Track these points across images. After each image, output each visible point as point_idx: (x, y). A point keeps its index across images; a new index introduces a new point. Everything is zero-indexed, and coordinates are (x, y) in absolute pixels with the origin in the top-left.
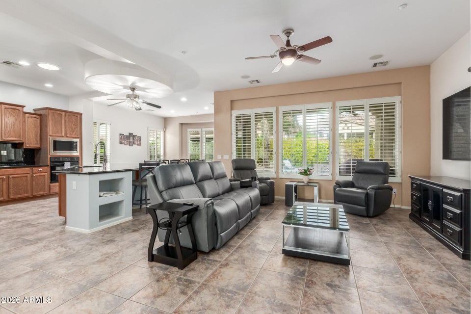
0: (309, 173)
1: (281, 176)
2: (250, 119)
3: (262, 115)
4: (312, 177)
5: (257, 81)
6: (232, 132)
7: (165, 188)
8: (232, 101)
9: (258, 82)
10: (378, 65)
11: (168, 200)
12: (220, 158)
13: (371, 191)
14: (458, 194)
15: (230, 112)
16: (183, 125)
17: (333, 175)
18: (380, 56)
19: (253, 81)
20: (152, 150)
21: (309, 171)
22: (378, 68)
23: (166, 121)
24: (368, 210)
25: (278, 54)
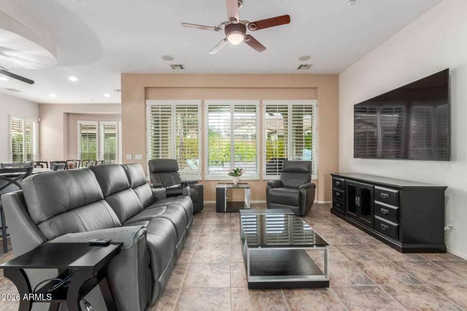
0: (239, 174)
1: (207, 178)
2: (170, 111)
3: (185, 108)
4: (241, 178)
5: (181, 66)
6: (147, 126)
7: (46, 216)
8: (146, 88)
9: (182, 68)
10: (302, 67)
11: (55, 237)
12: (130, 158)
13: (304, 190)
14: (396, 191)
15: (144, 102)
16: (71, 117)
17: (261, 174)
18: (307, 58)
19: (176, 66)
20: (17, 148)
21: (240, 172)
22: (303, 71)
23: (41, 109)
24: (301, 209)
25: (223, 27)
